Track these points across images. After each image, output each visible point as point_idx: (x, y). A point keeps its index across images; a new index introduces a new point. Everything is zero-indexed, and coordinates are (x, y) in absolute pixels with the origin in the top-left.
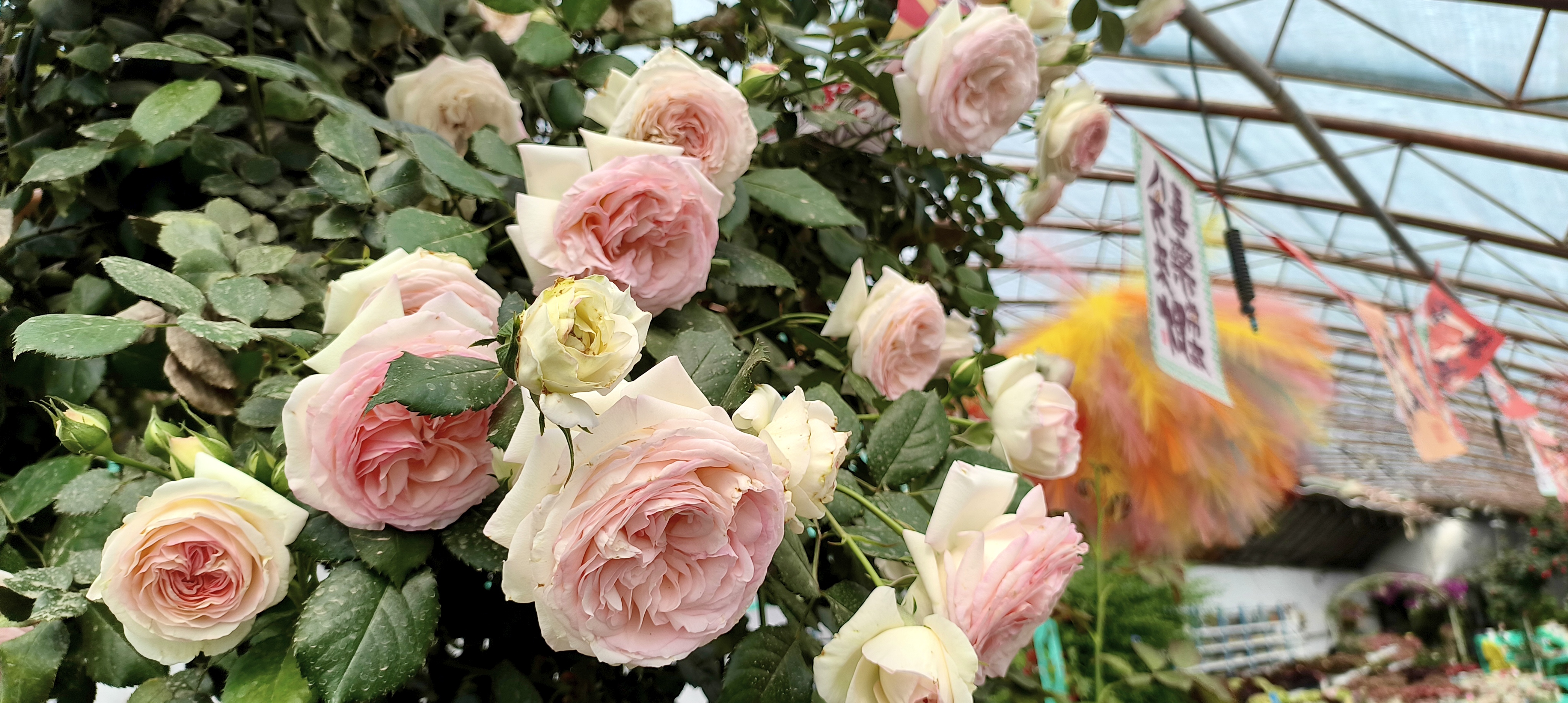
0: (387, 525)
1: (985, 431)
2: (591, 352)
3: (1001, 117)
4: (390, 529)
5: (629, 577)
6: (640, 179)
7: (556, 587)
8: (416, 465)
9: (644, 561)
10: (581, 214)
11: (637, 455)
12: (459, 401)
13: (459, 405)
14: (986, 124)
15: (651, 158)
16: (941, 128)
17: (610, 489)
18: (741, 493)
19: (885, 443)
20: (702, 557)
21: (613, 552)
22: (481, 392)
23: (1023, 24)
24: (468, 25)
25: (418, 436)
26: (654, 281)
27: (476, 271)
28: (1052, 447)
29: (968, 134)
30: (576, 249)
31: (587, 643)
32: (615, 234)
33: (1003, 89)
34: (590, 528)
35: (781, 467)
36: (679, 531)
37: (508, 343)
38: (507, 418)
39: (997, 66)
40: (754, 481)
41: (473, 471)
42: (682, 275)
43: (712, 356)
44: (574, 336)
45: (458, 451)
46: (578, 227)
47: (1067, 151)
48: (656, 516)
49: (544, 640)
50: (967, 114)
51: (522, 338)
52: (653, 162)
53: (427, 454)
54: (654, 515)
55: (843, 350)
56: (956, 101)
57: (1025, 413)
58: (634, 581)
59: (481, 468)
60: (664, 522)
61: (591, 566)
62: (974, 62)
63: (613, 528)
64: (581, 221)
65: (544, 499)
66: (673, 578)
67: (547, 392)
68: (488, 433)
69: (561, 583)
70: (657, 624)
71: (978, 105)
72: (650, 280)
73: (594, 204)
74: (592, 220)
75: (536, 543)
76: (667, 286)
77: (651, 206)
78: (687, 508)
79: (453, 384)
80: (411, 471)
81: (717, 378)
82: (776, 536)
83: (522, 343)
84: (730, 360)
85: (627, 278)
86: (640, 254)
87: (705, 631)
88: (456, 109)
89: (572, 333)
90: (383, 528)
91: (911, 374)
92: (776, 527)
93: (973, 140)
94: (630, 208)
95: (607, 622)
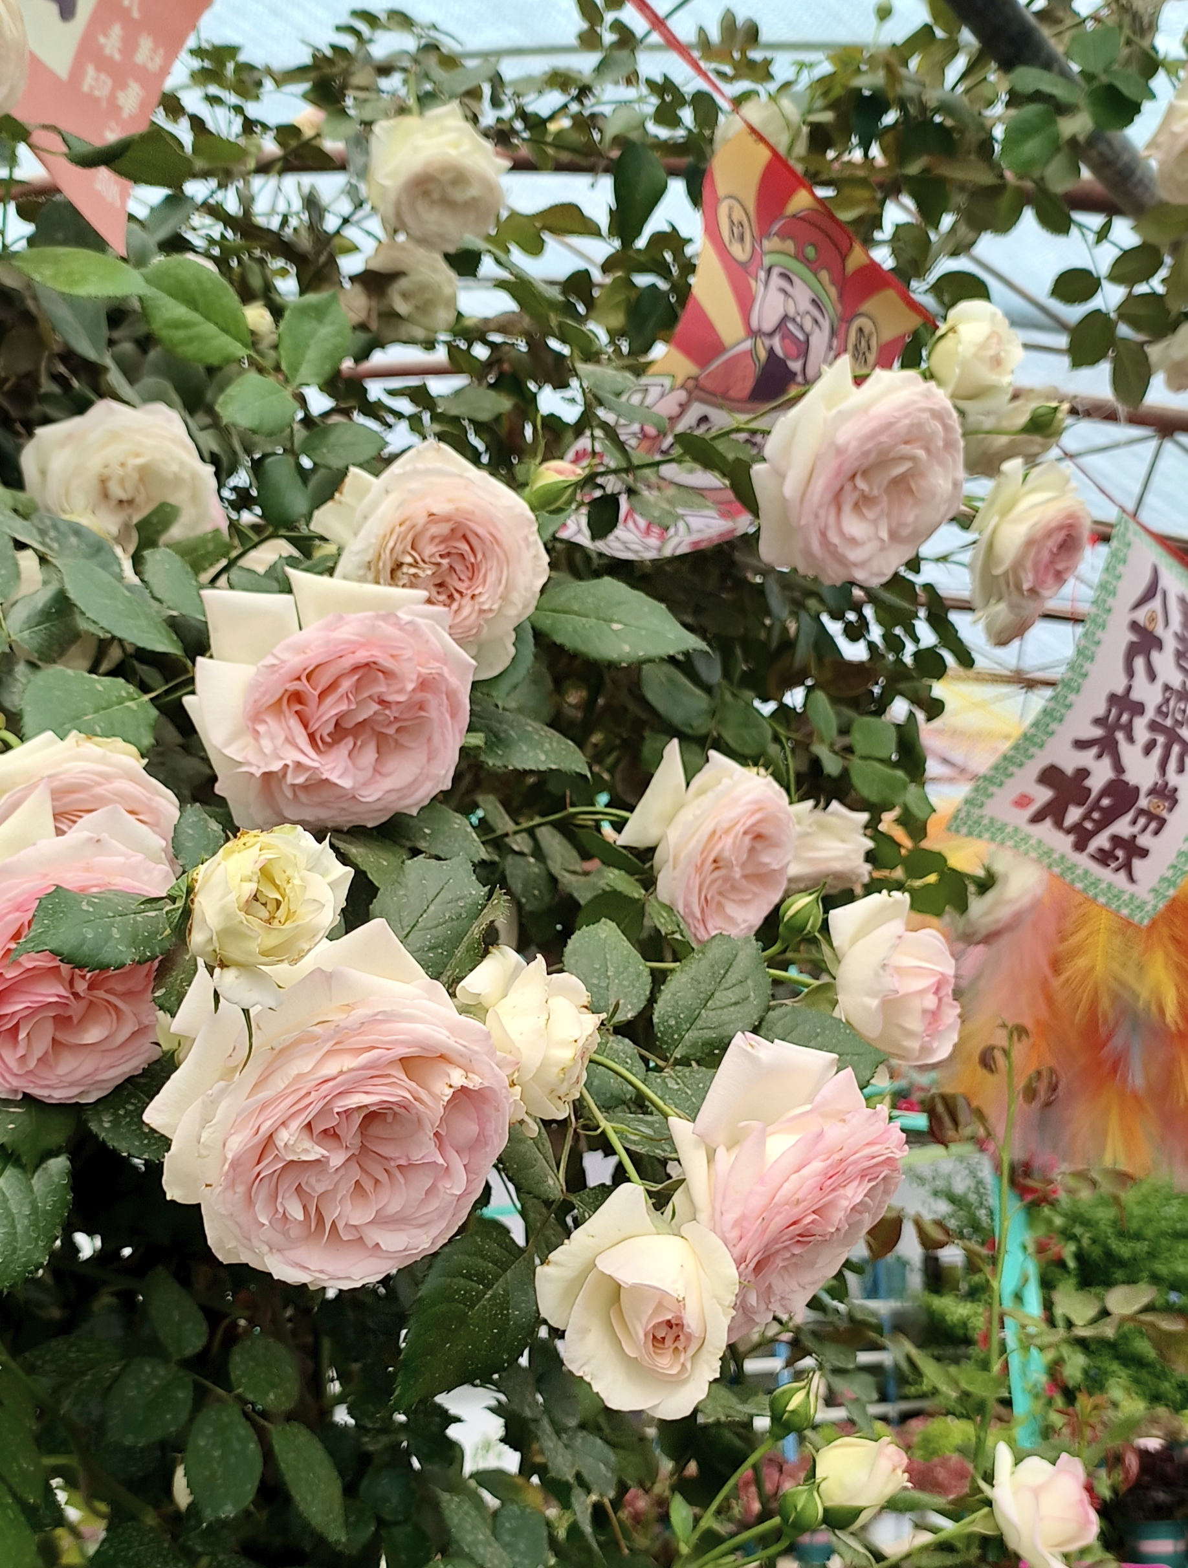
0: (25, 1095)
1: (827, 993)
2: (276, 921)
3: (905, 532)
4: (28, 1100)
5: (313, 1181)
6: (362, 645)
7: (226, 1189)
8: (62, 1021)
9: (332, 1164)
10: (281, 691)
11: (328, 1040)
12: (121, 951)
13: (122, 957)
14: (882, 540)
15: (378, 617)
16: (816, 546)
17: (294, 1079)
18: (452, 1090)
19: (680, 1003)
20: (403, 1162)
21: (295, 1152)
22: (148, 940)
23: (941, 397)
24: (141, 329)
25: (68, 986)
26: (378, 777)
27: (146, 761)
28: (915, 1024)
29: (854, 555)
30: (273, 738)
31: (261, 1256)
32: (325, 718)
33: (910, 491)
34: (269, 1123)
35: (510, 1057)
36: (376, 1129)
37: (180, 904)
38: (177, 975)
39: (903, 458)
40: (470, 1075)
41: (133, 1034)
42: (417, 771)
43: (446, 895)
44: (257, 900)
45: (116, 1007)
46: (276, 708)
47: (1018, 565)
48: (348, 1113)
49: (210, 1249)
50: (854, 526)
51: (196, 900)
52: (381, 623)
53: (76, 1009)
54: (345, 1112)
55: (648, 865)
56: (839, 509)
57: (877, 974)
58: (318, 1186)
59: (142, 1031)
60: (357, 1119)
61: (269, 1167)
62: (866, 454)
63: (296, 1124)
64: (281, 699)
65: (216, 1086)
66: (368, 1185)
67: (223, 965)
68: (153, 992)
69: (232, 1185)
70: (345, 1238)
71: (870, 514)
72: (373, 776)
73: (299, 679)
74: (297, 697)
75: (204, 1136)
76: (397, 786)
77: (375, 680)
78: (385, 1106)
79: (114, 930)
80: (56, 1030)
81: (450, 924)
82: (496, 1141)
83: (196, 906)
84: (469, 901)
85: (339, 777)
86: (359, 743)
87: (405, 1250)
88: (122, 481)
89: (256, 898)
90: (20, 1097)
91: (744, 903)
92: (496, 1131)
93: (862, 565)
94: (346, 684)
95: (285, 1233)
